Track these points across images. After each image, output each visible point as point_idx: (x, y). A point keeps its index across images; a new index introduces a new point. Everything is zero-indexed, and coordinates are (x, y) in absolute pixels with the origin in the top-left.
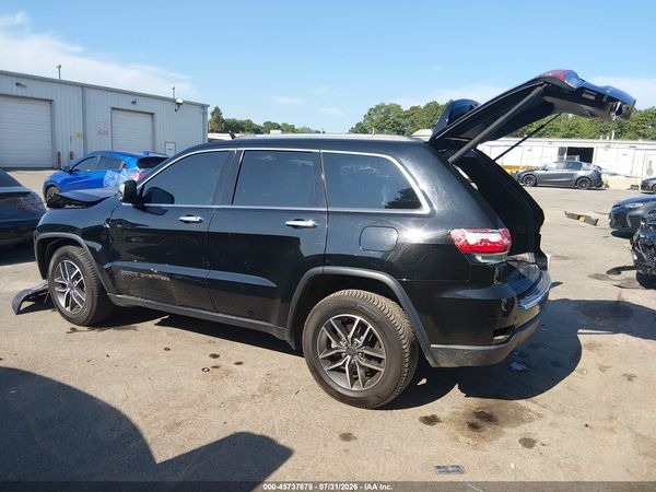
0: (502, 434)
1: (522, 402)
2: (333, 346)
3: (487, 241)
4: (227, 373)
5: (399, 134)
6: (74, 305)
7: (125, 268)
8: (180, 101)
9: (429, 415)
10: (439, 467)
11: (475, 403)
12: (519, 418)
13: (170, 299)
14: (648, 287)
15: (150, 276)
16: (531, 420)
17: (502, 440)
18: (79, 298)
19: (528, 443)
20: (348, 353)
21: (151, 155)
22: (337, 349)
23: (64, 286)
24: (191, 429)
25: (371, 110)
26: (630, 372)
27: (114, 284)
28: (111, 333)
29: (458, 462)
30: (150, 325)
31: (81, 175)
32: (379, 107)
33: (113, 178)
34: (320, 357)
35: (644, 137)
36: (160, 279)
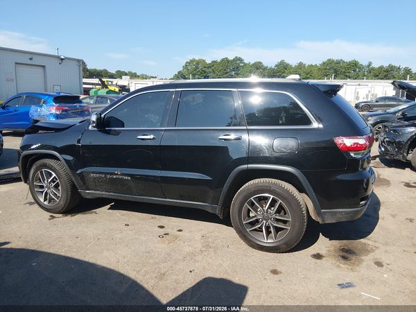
0: (363, 261)
1: (362, 240)
2: (251, 215)
3: (357, 144)
4: (176, 237)
5: (205, 78)
6: (51, 200)
7: (94, 173)
8: (62, 57)
9: (315, 253)
10: (339, 285)
11: (336, 243)
12: (366, 251)
13: (129, 191)
14: (390, 167)
15: (115, 177)
16: (373, 251)
17: (364, 264)
18: (55, 195)
19: (379, 264)
20: (263, 219)
21: (62, 94)
22: (255, 216)
23: (42, 187)
24: (174, 277)
25: (187, 62)
26: (409, 217)
27: (84, 184)
28: (79, 217)
29: (348, 280)
30: (105, 209)
31: (11, 109)
32: (192, 61)
33: (37, 111)
34: (244, 223)
35: (350, 77)
36: (122, 179)
